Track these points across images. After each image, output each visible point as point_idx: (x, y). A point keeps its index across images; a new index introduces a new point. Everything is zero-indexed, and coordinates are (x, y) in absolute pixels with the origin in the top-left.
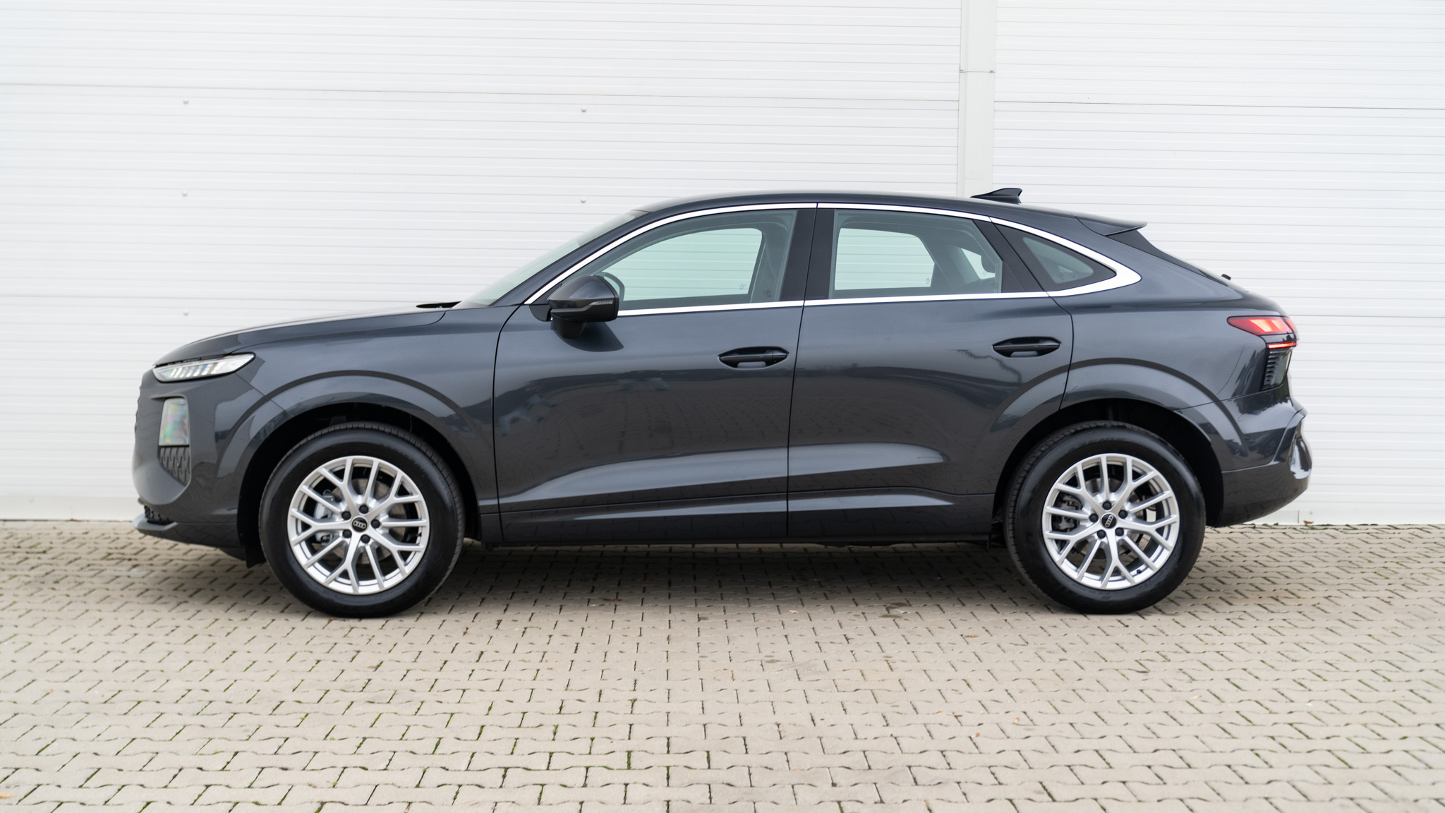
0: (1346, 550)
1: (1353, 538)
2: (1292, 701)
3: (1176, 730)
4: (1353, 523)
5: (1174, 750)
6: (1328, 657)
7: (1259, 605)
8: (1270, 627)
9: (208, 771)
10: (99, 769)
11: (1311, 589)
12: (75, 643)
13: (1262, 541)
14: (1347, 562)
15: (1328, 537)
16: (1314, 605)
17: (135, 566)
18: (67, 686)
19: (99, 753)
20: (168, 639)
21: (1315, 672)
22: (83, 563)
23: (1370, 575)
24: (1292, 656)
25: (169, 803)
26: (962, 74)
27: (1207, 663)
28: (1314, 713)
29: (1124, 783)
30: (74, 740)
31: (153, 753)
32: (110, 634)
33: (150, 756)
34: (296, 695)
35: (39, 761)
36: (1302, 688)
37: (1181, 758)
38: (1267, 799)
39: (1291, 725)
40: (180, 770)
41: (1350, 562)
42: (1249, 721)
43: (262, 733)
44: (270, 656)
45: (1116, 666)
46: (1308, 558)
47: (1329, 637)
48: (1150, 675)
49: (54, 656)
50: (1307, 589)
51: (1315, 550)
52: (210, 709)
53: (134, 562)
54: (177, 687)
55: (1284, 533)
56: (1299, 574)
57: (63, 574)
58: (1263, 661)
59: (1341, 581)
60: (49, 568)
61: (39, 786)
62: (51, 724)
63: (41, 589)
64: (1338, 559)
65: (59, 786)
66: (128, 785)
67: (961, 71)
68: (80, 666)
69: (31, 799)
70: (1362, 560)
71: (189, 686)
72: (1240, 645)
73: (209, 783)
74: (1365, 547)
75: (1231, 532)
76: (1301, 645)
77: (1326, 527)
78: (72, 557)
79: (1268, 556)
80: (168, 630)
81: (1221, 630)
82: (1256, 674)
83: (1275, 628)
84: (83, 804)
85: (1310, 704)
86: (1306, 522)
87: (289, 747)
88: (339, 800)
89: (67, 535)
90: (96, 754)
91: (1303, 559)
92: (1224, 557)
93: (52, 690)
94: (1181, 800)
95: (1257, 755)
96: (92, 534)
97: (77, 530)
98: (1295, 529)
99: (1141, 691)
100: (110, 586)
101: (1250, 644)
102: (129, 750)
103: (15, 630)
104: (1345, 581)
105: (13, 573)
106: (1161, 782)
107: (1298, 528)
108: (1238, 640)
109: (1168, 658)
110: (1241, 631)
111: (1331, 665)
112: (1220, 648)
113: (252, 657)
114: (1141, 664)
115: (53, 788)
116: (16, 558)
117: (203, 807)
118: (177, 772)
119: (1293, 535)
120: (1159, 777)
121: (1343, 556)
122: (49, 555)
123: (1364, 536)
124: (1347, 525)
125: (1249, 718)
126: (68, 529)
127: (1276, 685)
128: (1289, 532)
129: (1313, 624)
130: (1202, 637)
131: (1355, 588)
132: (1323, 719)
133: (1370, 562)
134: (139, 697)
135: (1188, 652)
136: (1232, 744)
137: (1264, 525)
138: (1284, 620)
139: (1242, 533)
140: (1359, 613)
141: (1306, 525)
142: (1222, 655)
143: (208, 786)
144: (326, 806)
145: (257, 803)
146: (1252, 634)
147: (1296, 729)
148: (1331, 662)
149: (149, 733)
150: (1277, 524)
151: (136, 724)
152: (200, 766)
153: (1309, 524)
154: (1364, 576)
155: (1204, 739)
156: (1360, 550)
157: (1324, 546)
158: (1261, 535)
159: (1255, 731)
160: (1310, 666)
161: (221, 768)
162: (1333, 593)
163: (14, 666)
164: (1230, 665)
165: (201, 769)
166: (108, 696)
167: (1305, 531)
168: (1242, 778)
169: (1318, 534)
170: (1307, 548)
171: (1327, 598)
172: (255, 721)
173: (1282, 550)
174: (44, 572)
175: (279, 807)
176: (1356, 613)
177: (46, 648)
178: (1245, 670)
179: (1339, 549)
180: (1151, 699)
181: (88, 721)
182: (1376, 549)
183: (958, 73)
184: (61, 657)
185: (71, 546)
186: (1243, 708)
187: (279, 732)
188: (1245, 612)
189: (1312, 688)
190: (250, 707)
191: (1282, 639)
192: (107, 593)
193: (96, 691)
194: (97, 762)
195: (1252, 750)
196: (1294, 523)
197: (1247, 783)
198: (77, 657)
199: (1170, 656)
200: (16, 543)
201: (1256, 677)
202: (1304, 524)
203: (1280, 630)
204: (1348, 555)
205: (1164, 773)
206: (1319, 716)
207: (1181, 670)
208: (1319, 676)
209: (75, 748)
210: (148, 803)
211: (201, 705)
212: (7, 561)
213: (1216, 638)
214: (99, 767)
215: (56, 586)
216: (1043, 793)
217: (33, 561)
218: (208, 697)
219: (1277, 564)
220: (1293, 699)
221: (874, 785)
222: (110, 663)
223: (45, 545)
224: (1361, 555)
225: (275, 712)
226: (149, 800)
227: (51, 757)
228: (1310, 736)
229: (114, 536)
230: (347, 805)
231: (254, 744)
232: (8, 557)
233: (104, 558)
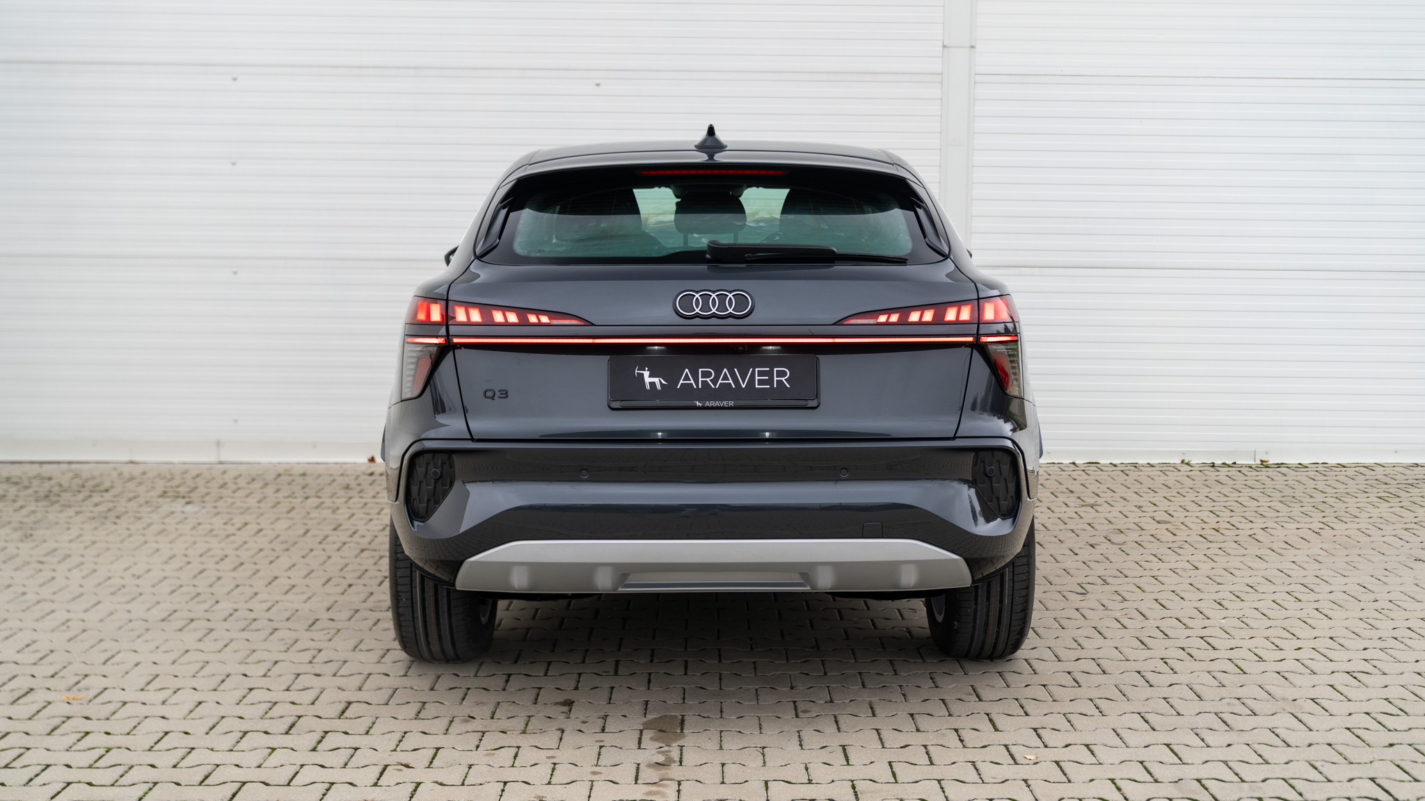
0: (1293, 486)
1: (1302, 476)
2: (1208, 619)
3: (1099, 641)
4: (1305, 462)
5: (1094, 659)
6: (1250, 581)
7: (1201, 535)
8: (1205, 555)
9: (252, 677)
10: (157, 676)
11: (1251, 521)
12: (135, 570)
13: (1217, 478)
14: (1291, 498)
15: (1279, 474)
16: (1250, 536)
17: (188, 503)
18: (128, 607)
19: (157, 662)
20: (218, 567)
21: (1235, 593)
22: (141, 500)
23: (1308, 508)
24: (1219, 580)
25: (218, 703)
26: (946, 49)
27: (1141, 586)
28: (1224, 628)
29: (1044, 686)
30: (135, 651)
31: (204, 662)
32: (166, 563)
33: (201, 664)
34: (330, 615)
35: (105, 670)
36: (1221, 607)
37: (1098, 665)
38: (1165, 698)
39: (1202, 638)
40: (228, 676)
41: (1293, 497)
42: (1166, 635)
43: (299, 646)
44: (307, 581)
45: (1059, 588)
46: (1255, 494)
47: (1257, 564)
48: (1088, 596)
49: (117, 581)
50: (1247, 521)
51: (1263, 486)
52: (255, 626)
53: (187, 500)
54: (226, 606)
55: (1240, 471)
56: (1244, 508)
57: (124, 510)
58: (1191, 584)
59: (1280, 514)
60: (111, 505)
61: (105, 689)
62: (115, 638)
63: (103, 524)
64: (1283, 494)
65: (124, 690)
66: (183, 688)
67: (944, 46)
68: (140, 590)
69: (99, 700)
70: (1305, 495)
71: (236, 606)
72: (1174, 570)
73: (252, 686)
74: (1311, 484)
75: (1191, 471)
76: (1229, 570)
77: (1279, 465)
78: (131, 495)
79: (1219, 492)
80: (218, 559)
81: (1161, 557)
82: (1182, 595)
83: (1210, 556)
84: (144, 704)
85: (1223, 621)
86: (1262, 461)
87: (322, 657)
88: (365, 700)
89: (127, 475)
90: (155, 663)
91: (1250, 494)
92: (1178, 493)
93: (116, 611)
94: (1091, 700)
95: (1165, 663)
96: (149, 475)
97: (136, 470)
98: (1251, 467)
99: (1077, 609)
100: (167, 521)
101: (1184, 570)
102: (183, 660)
103: (82, 559)
104: (1284, 514)
105: (79, 509)
106: (1077, 685)
107: (1253, 466)
108: (1173, 566)
109: (1107, 582)
110: (1178, 558)
111: (1252, 587)
112: (1155, 573)
113: (292, 582)
114: (1082, 587)
115: (119, 691)
116: (81, 496)
117: (247, 706)
118: (224, 677)
119: (1247, 473)
120: (1075, 681)
121: (1288, 492)
122: (111, 493)
123: (1311, 474)
124: (1300, 464)
125: (1166, 632)
126: (127, 470)
127: (1198, 604)
128: (1244, 470)
129: (1244, 552)
130: (1142, 563)
131: (1292, 521)
132: (1231, 633)
133: (1311, 497)
134: (192, 616)
135: (1126, 577)
136: (1147, 653)
137: (1223, 464)
138: (1220, 548)
139: (1201, 471)
140: (1289, 542)
141: (1262, 464)
142: (1156, 579)
143: (251, 689)
144: (352, 706)
145: (293, 703)
146: (1188, 561)
147: (1205, 641)
148: (1251, 585)
149: (201, 645)
150: (1235, 463)
151: (189, 639)
152: (245, 673)
153: (1264, 463)
154: (1303, 509)
155: (1122, 650)
156: (1305, 487)
157: (1273, 482)
158: (1218, 473)
159: (1168, 643)
160: (1232, 588)
161: (262, 674)
162: (1270, 524)
163: (81, 590)
164: (1161, 587)
165: (245, 675)
166: (165, 615)
167: (1259, 469)
168: (1147, 682)
169: (1270, 472)
170: (1258, 485)
171: (1263, 529)
172: (293, 635)
173: (1234, 487)
174: (105, 509)
175: (312, 706)
176: (1286, 543)
177: (110, 574)
178: (1173, 591)
179: (1286, 485)
180: (1084, 617)
181: (148, 636)
182: (1321, 486)
183: (941, 49)
184: (123, 582)
185: (131, 485)
186: (1164, 625)
187: (313, 645)
188: (1186, 542)
189: (1228, 607)
190: (289, 624)
191: (1213, 565)
192: (163, 527)
193: (154, 611)
194: (156, 670)
195: (1162, 659)
196: (1251, 462)
197: (1151, 686)
198: (138, 582)
199: (1109, 580)
200: (80, 482)
201: (1182, 598)
202: (1260, 463)
203: (1213, 557)
204: (1293, 491)
205: (1080, 677)
206: (1228, 631)
207: (1116, 592)
208: (1238, 597)
209: (136, 658)
210: (200, 703)
211: (246, 623)
212: (74, 498)
213: (1155, 564)
214: (157, 673)
215: (118, 521)
216: (972, 695)
217: (96, 499)
218: (252, 615)
219: (1226, 499)
220: (1209, 616)
221: (827, 688)
222: (165, 587)
223: (107, 484)
224: (1305, 491)
225: (311, 628)
226: (200, 700)
227: (116, 666)
228: (1217, 647)
229: (169, 476)
230: (371, 704)
231: (292, 655)
232: (74, 495)
233: (161, 496)
